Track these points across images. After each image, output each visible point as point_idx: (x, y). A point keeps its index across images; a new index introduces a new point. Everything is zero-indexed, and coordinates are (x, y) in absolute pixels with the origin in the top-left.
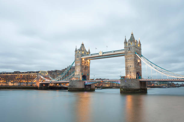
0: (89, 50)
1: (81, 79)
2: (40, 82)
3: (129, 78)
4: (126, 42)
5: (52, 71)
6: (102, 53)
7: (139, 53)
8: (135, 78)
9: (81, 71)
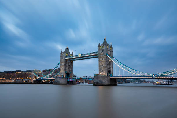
0: (72, 53)
1: (65, 76)
2: (34, 79)
3: (102, 75)
4: (99, 46)
5: (47, 70)
6: (81, 55)
7: (111, 54)
8: (107, 75)
9: (65, 70)
